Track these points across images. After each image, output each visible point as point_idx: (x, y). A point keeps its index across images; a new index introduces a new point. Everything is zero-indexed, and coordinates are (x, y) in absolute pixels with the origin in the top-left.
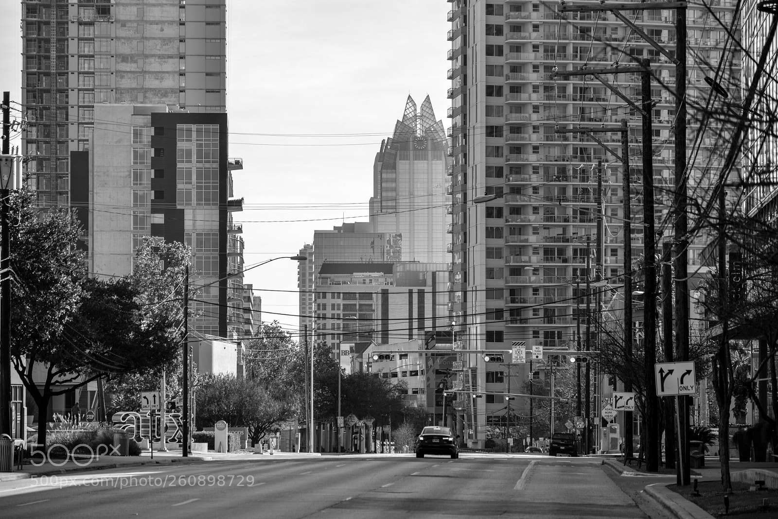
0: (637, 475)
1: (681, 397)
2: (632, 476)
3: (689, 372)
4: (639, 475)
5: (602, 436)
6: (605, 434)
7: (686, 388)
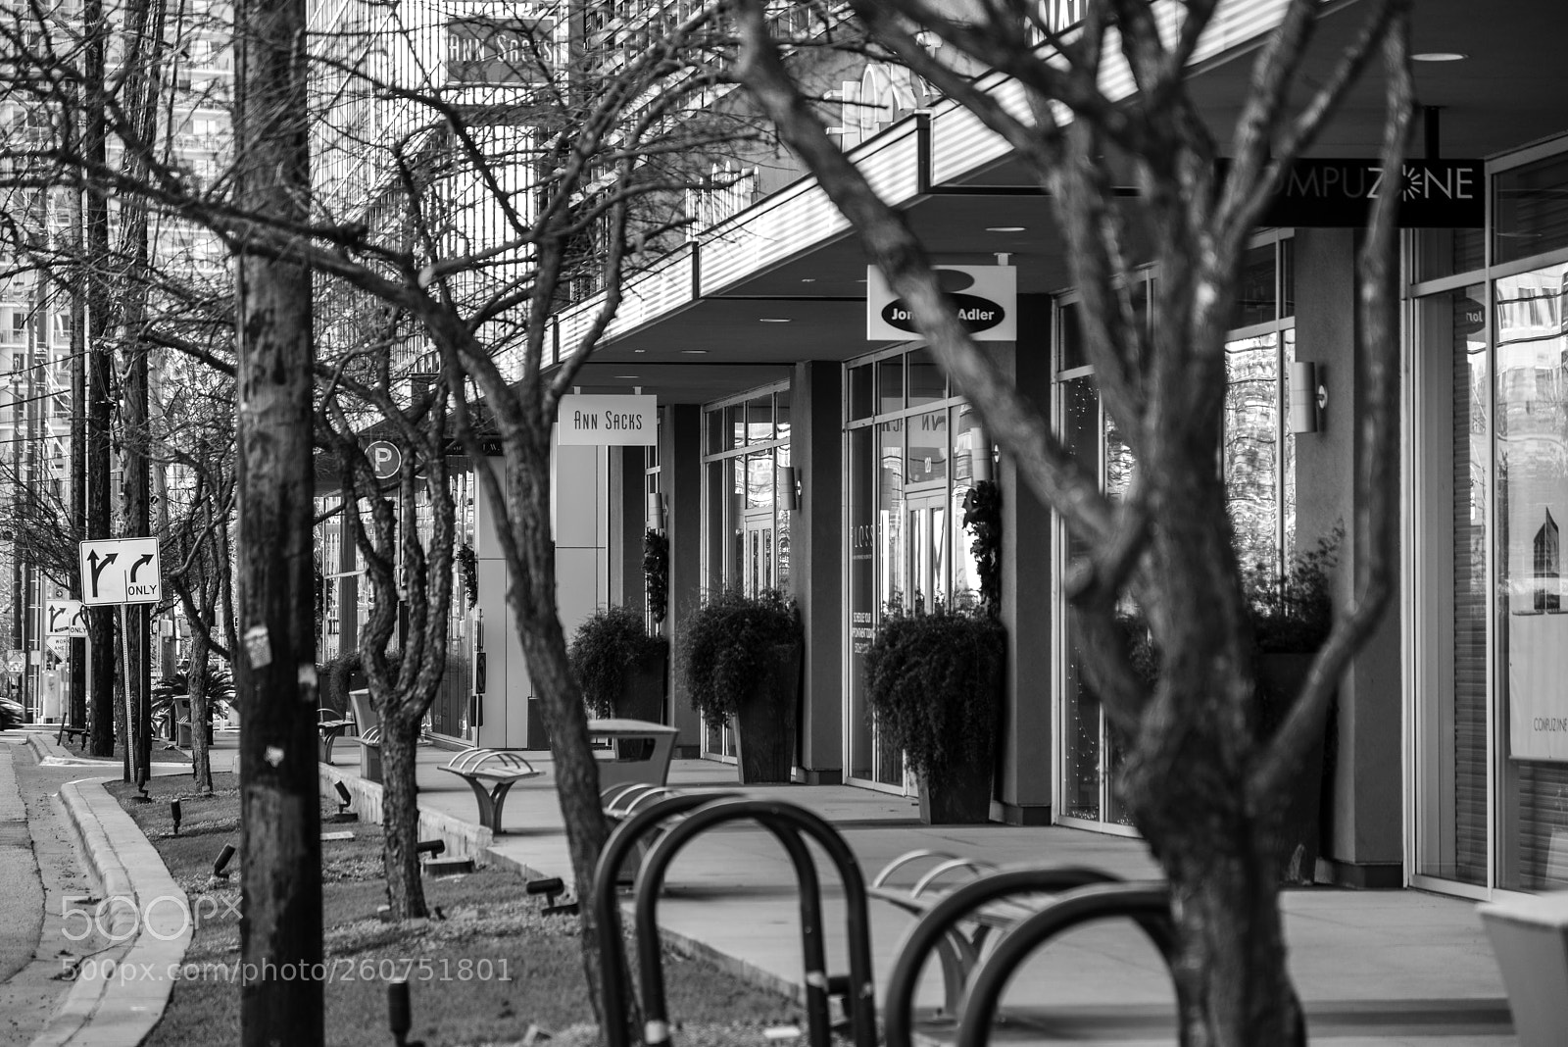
0: (70, 763)
1: (132, 609)
2: (61, 765)
3: (147, 558)
4: (74, 763)
5: (46, 687)
6: (51, 685)
7: (139, 590)
